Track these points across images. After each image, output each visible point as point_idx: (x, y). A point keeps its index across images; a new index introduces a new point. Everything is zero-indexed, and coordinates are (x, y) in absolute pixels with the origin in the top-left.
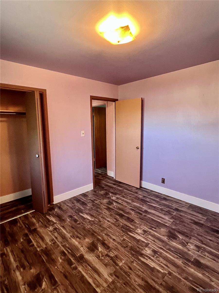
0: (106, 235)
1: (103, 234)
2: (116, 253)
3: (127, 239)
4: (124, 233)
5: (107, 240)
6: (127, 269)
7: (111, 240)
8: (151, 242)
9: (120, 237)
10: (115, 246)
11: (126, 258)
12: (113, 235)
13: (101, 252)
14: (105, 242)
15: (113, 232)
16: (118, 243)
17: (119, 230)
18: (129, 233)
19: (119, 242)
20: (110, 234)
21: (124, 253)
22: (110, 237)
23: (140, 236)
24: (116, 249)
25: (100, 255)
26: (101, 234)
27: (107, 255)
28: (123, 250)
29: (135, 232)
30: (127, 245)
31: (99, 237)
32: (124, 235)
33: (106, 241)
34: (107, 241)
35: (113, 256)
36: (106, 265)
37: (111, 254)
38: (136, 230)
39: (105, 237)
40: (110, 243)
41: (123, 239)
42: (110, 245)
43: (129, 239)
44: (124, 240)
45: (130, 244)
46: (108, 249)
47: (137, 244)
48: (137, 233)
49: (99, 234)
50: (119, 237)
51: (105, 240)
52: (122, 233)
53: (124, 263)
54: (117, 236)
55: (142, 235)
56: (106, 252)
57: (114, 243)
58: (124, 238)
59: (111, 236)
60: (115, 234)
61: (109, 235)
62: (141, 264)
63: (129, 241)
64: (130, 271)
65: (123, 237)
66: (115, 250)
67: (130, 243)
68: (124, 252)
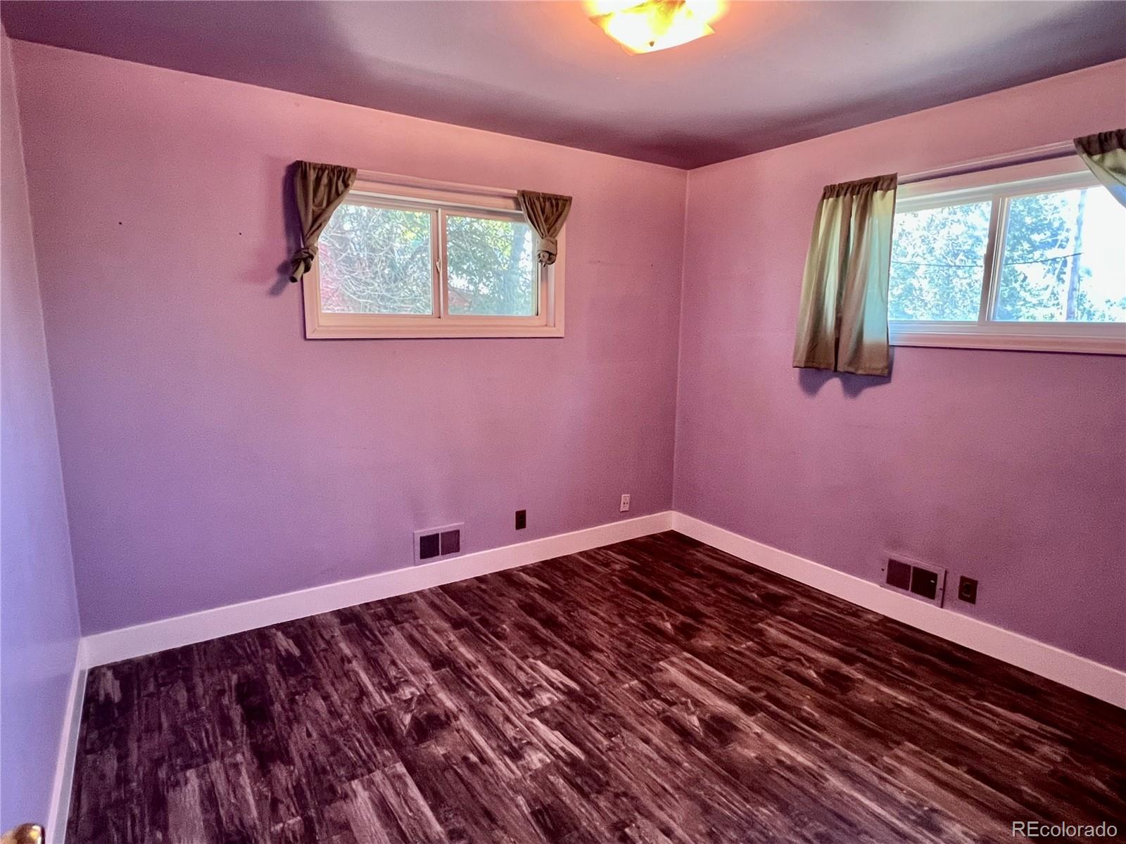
0: (679, 764)
1: (690, 767)
2: (645, 705)
3: (598, 736)
4: (603, 757)
5: (671, 744)
6: (620, 674)
7: (656, 740)
8: (520, 718)
9: (619, 747)
10: (644, 723)
11: (616, 691)
12: (647, 757)
13: (689, 712)
14: (681, 739)
15: (649, 771)
16: (631, 729)
17: (620, 772)
18: (583, 757)
19: (631, 731)
20: (660, 761)
21: (619, 702)
22: (661, 750)
23: (544, 741)
24: (641, 715)
25: (690, 705)
26: (696, 769)
27: (671, 704)
28: (620, 708)
29: (558, 757)
30: (604, 720)
31: (703, 756)
32: (604, 750)
33: (677, 740)
34: (672, 740)
35: (654, 700)
36: (673, 685)
37: (658, 705)
38: (547, 766)
39: (678, 754)
40: (663, 733)
41: (613, 739)
42: (659, 726)
43: (591, 734)
44: (609, 736)
45: (594, 721)
46: (669, 717)
47: (567, 719)
48: (552, 750)
49: (706, 768)
50: (624, 748)
51: (681, 743)
52: (610, 760)
53: (624, 683)
54: (633, 750)
55: (535, 740)
56: (674, 709)
57: (648, 732)
58: (606, 743)
59: (655, 756)
60: (639, 759)
61: (664, 758)
62: (581, 677)
63: (592, 729)
64: (614, 670)
65: (612, 745)
66: (647, 712)
67: (592, 725)
68: (618, 704)
